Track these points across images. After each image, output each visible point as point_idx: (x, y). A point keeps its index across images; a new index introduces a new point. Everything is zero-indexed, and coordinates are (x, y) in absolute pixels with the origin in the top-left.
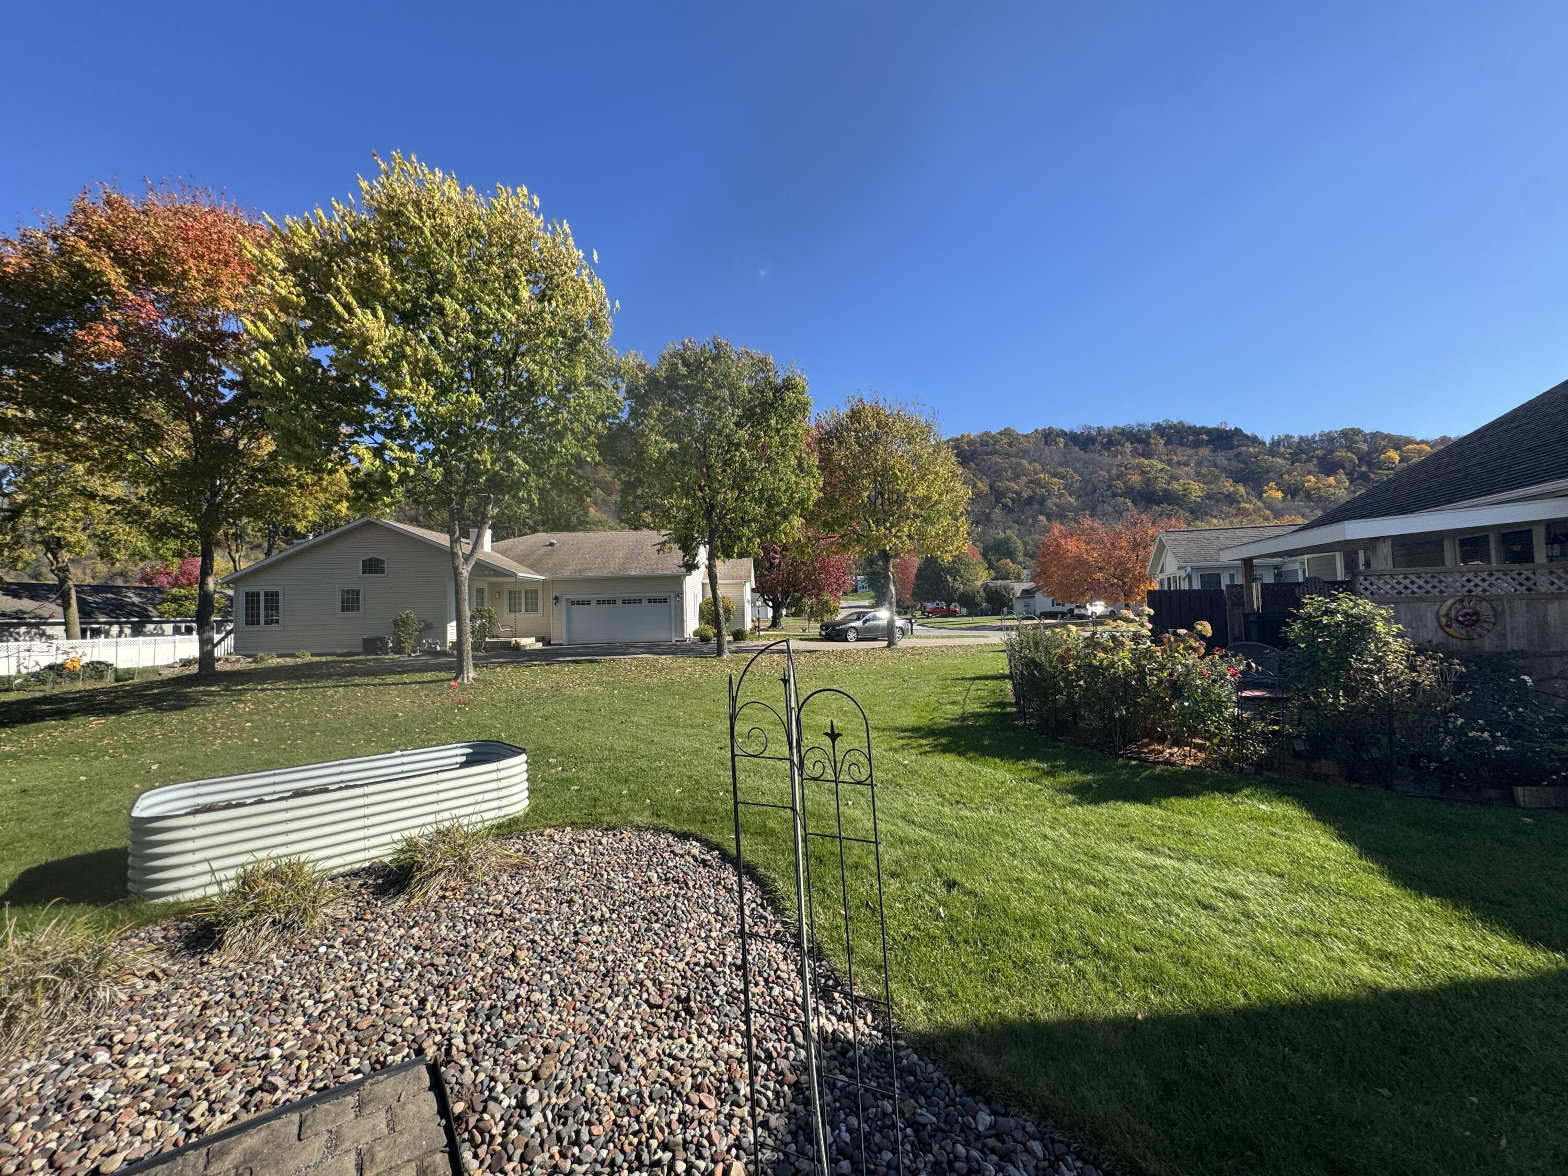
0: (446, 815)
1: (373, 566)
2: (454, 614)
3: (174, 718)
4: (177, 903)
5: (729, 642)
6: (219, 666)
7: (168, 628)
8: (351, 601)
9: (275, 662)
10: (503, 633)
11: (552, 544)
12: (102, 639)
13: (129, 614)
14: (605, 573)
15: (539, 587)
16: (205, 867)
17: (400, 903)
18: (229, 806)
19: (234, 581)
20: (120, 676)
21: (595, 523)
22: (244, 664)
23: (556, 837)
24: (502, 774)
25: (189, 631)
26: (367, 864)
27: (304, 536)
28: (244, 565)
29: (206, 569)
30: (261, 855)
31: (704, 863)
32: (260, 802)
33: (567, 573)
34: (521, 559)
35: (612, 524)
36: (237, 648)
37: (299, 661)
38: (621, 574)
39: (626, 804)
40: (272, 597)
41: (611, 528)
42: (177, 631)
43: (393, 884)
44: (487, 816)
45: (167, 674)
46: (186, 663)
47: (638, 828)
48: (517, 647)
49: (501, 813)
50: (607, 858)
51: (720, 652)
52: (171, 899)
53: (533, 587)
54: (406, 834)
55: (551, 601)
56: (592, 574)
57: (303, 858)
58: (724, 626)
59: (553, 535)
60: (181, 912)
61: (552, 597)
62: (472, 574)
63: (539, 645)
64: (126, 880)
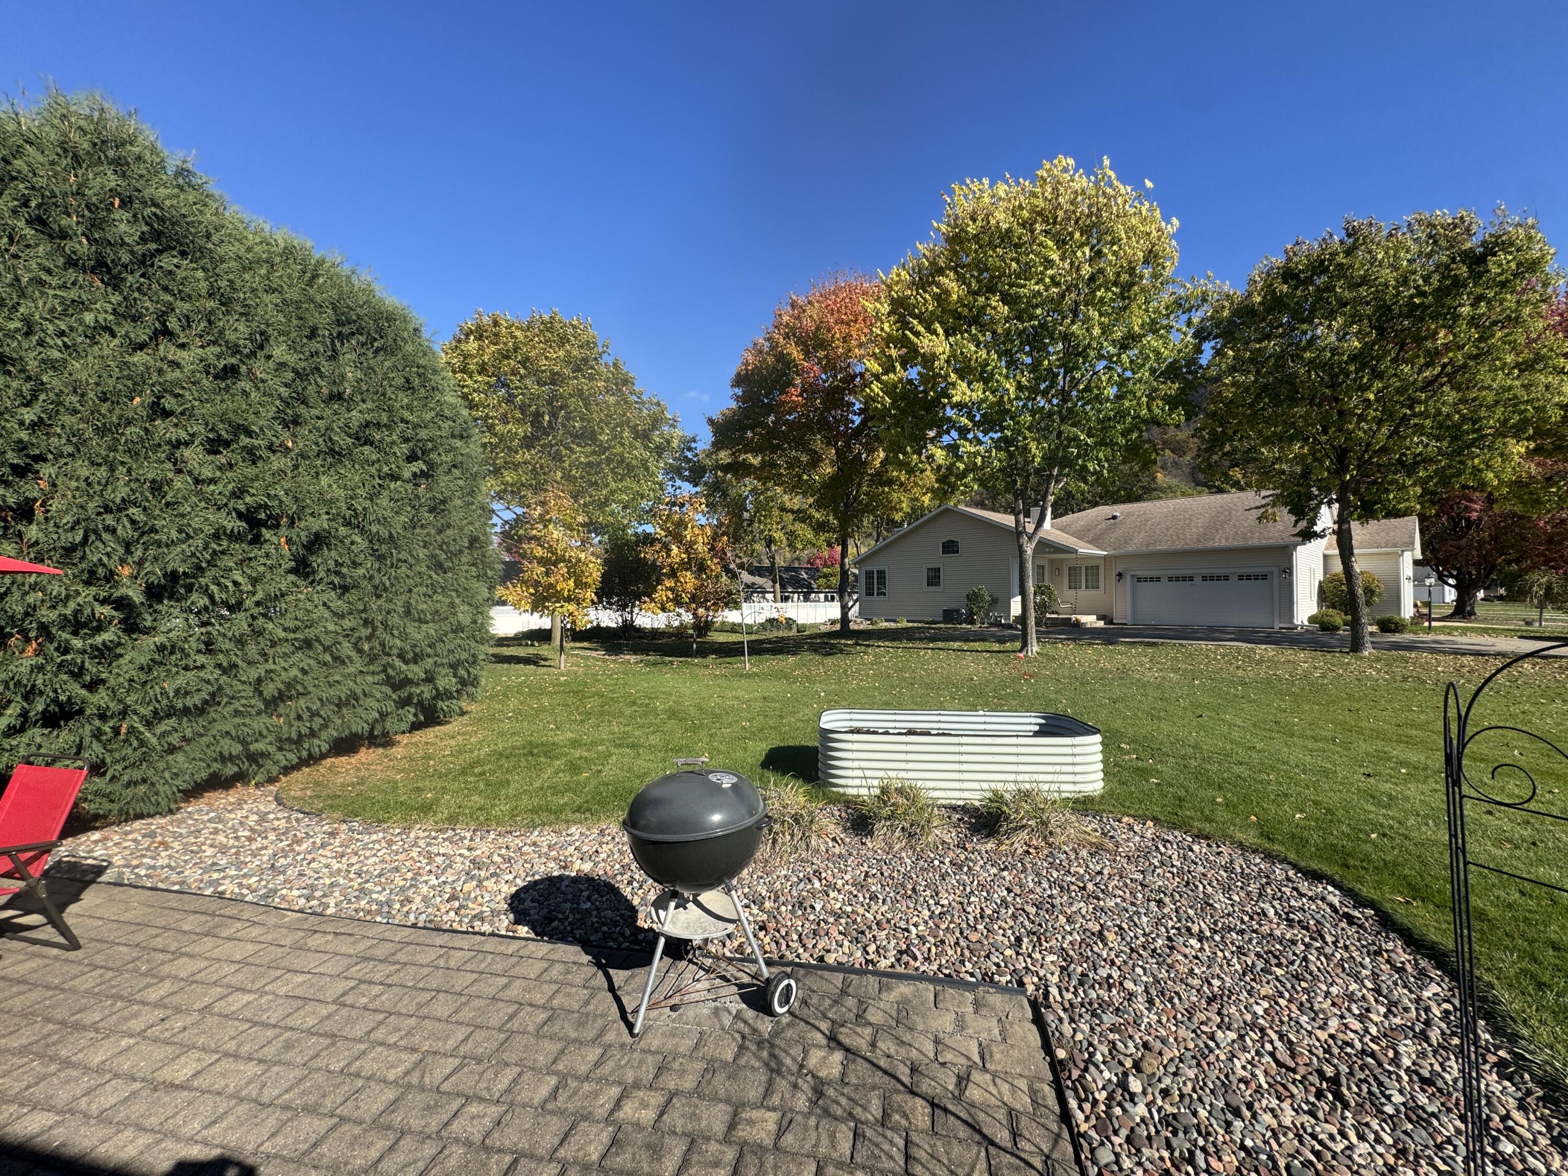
0: (1026, 777)
1: (950, 547)
2: (1017, 589)
3: (829, 661)
4: (844, 794)
5: (1372, 634)
6: (852, 626)
7: (822, 596)
8: (934, 578)
9: (884, 625)
10: (1063, 609)
11: (1114, 517)
12: (790, 603)
13: (802, 587)
14: (1179, 546)
15: (1101, 564)
16: (859, 773)
17: (990, 845)
18: (868, 732)
19: (858, 563)
20: (801, 629)
21: (1163, 490)
22: (864, 625)
23: (1136, 828)
24: (1077, 750)
25: (833, 599)
26: (961, 803)
27: (901, 525)
28: (863, 550)
29: (844, 554)
30: (892, 774)
31: (1351, 920)
32: (887, 733)
33: (1131, 548)
34: (1080, 535)
35: (1185, 488)
36: (861, 614)
37: (899, 625)
38: (1201, 546)
39: (1222, 814)
40: (881, 574)
41: (1184, 494)
42: (826, 599)
43: (985, 826)
44: (1064, 787)
45: (823, 629)
46: (833, 622)
47: (1241, 846)
48: (1078, 624)
49: (1078, 788)
50: (1200, 869)
51: (1356, 646)
52: (841, 790)
53: (1095, 563)
54: (993, 785)
55: (1114, 578)
56: (1163, 547)
57: (919, 784)
58: (1365, 610)
59: (1115, 507)
60: (848, 802)
61: (1114, 573)
62: (1035, 551)
63: (1101, 624)
64: (817, 770)
